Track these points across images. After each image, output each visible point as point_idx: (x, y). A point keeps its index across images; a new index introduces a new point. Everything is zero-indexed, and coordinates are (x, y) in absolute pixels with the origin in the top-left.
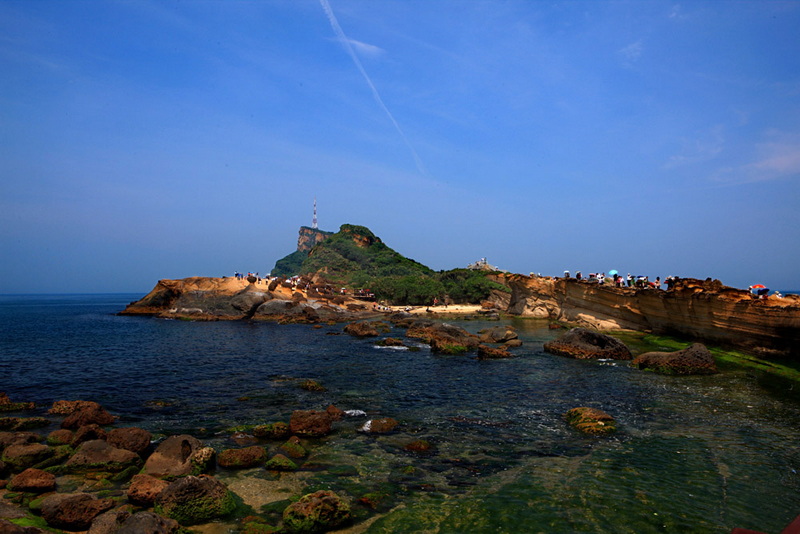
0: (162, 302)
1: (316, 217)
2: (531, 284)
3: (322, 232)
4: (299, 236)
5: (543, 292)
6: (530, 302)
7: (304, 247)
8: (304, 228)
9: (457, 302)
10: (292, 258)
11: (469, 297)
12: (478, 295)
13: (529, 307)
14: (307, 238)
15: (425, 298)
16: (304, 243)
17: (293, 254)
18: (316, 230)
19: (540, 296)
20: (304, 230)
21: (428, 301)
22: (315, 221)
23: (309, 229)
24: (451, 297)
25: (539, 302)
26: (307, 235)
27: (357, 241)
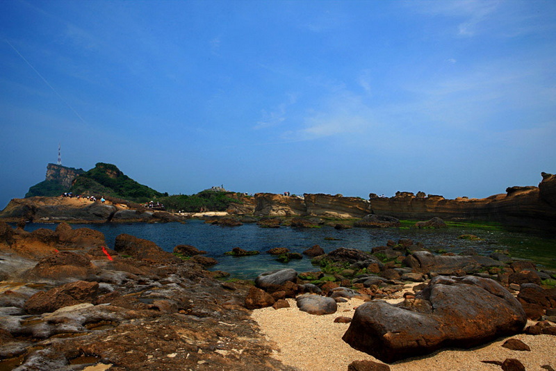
0: (23, 214)
1: (60, 157)
2: (275, 198)
3: (65, 168)
4: (47, 170)
5: (283, 202)
6: (274, 208)
7: (51, 178)
8: (50, 165)
9: (211, 211)
10: (42, 185)
11: (218, 207)
12: (223, 206)
13: (274, 210)
14: (54, 171)
15: (195, 207)
16: (52, 175)
17: (43, 182)
18: (60, 166)
19: (281, 204)
20: (50, 166)
21: (197, 209)
22: (59, 160)
23: (55, 165)
24: (207, 207)
25: (280, 207)
26: (54, 169)
27: (109, 174)
